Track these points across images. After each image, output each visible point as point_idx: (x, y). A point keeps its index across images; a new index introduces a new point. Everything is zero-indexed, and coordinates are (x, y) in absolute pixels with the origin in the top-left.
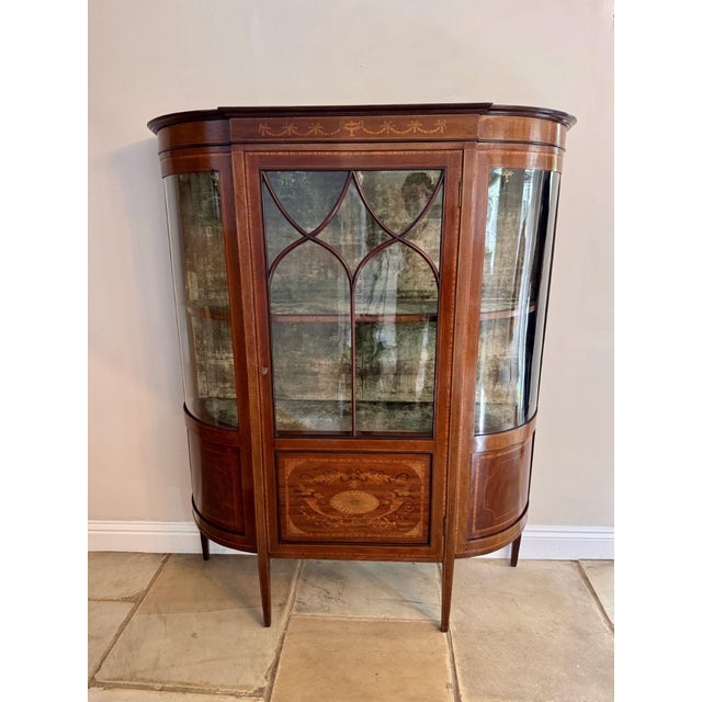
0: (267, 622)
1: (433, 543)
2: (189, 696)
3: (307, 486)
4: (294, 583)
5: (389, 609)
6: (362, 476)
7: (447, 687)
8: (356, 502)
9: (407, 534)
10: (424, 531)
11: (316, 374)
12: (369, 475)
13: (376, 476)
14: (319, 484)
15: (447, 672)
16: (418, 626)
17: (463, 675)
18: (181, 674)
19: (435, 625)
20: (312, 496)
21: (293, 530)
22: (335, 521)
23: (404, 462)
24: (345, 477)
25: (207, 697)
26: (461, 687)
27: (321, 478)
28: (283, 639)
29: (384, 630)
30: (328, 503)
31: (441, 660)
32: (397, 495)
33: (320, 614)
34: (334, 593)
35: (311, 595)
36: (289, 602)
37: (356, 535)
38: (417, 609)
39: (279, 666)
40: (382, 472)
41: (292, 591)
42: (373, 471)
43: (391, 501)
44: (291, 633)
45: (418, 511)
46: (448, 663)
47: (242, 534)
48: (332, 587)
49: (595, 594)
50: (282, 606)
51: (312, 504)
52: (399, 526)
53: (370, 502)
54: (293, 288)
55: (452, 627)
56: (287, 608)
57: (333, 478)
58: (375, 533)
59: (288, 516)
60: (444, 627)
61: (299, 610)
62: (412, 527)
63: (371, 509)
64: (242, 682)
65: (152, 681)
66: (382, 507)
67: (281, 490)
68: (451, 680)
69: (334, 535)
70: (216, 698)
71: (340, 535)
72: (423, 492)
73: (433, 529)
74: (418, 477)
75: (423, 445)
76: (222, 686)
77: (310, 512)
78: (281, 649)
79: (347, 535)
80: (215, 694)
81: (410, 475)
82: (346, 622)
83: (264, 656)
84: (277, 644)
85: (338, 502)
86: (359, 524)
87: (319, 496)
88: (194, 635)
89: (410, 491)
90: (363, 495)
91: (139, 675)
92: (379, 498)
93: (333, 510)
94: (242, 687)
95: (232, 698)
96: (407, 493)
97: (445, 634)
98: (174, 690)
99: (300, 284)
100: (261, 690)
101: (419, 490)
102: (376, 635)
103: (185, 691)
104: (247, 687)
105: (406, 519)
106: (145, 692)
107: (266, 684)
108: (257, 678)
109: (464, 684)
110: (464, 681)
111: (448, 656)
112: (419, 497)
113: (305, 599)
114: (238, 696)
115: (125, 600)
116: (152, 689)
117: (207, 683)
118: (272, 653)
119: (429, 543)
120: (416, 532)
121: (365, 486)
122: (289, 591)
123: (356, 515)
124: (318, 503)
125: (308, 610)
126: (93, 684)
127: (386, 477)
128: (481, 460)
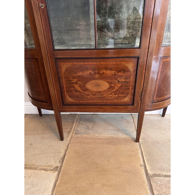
0: (62, 139)
1: (135, 104)
3: (74, 78)
4: (75, 124)
5: (113, 133)
6: (101, 72)
7: (141, 166)
8: (98, 85)
9: (123, 100)
10: (131, 99)
12: (104, 71)
13: (108, 71)
14: (79, 76)
15: (140, 159)
16: (125, 140)
17: (147, 160)
19: (133, 139)
20: (76, 83)
21: (69, 99)
22: (88, 95)
23: (123, 63)
24: (92, 72)
26: (147, 166)
27: (80, 74)
28: (68, 146)
29: (111, 141)
30: (84, 86)
31: (137, 154)
32: (118, 81)
33: (85, 135)
34: (90, 127)
35: (81, 128)
36: (72, 131)
37: (99, 101)
38: (125, 133)
39: (66, 157)
40: (111, 69)
41: (74, 127)
42: (106, 69)
43: (115, 85)
44: (72, 143)
45: (129, 89)
46: (140, 155)
47: (47, 102)
48: (90, 125)
50: (69, 132)
51: (77, 87)
52: (119, 97)
53: (105, 85)
55: (140, 140)
56: (71, 133)
57: (86, 73)
58: (107, 100)
59: (66, 93)
60: (137, 140)
61: (76, 134)
62: (125, 97)
63: (106, 89)
64: (49, 164)
66: (111, 88)
67: (61, 80)
68: (142, 163)
69: (88, 101)
70: (36, 171)
71: (91, 101)
72: (132, 79)
73: (135, 97)
74: (130, 71)
76: (40, 166)
77: (77, 91)
78: (67, 149)
79: (94, 101)
80: (36, 169)
81: (125, 70)
82: (95, 138)
83: (60, 152)
84: (65, 148)
85: (89, 86)
86: (100, 96)
87: (80, 83)
88: (31, 144)
89: (125, 79)
90: (101, 82)
92: (109, 83)
93: (87, 90)
94: (48, 166)
95: (43, 171)
96: (123, 80)
97: (138, 143)
100: (57, 167)
101: (130, 78)
102: (108, 143)
104: (51, 166)
105: (122, 93)
107: (59, 165)
108: (56, 162)
110: (148, 163)
111: (140, 152)
112: (130, 82)
113: (79, 129)
114: (46, 170)
117: (33, 165)
118: (63, 151)
119: (133, 104)
120: (127, 99)
121: (103, 77)
122: (72, 126)
123: (98, 92)
124: (80, 86)
125: (80, 134)
127: (113, 72)
128: (163, 61)
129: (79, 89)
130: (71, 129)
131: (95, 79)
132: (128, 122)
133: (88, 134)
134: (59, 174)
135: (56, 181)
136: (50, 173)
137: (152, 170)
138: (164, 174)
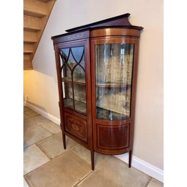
0: (65, 148)
2: (43, 153)
3: (68, 120)
5: (88, 159)
7: (79, 180)
8: (75, 127)
10: (87, 140)
13: (78, 122)
17: (84, 181)
18: (45, 149)
20: (69, 123)
21: (67, 129)
22: (72, 130)
23: (83, 120)
26: (81, 182)
27: (70, 119)
29: (82, 162)
31: (84, 175)
33: (75, 152)
35: (78, 148)
37: (76, 135)
39: (58, 157)
44: (67, 153)
45: (86, 134)
46: (85, 176)
48: (83, 149)
50: (71, 147)
52: (83, 137)
55: (95, 171)
58: (79, 136)
59: (66, 126)
61: (73, 149)
62: (85, 138)
63: (78, 130)
64: (51, 156)
65: (42, 148)
66: (80, 130)
67: (64, 119)
68: (81, 180)
70: (45, 155)
72: (86, 130)
74: (85, 125)
75: (85, 117)
76: (48, 154)
82: (77, 156)
83: (59, 153)
84: (63, 153)
86: (76, 133)
88: (54, 144)
91: (41, 146)
92: (79, 128)
93: (72, 127)
95: (47, 157)
96: (83, 129)
98: (43, 151)
100: (52, 158)
102: (80, 162)
105: (84, 135)
106: (39, 149)
107: (54, 158)
108: (53, 156)
109: (82, 182)
110: (83, 182)
113: (76, 148)
114: (48, 157)
115: (53, 134)
118: (60, 154)
119: (88, 144)
120: (85, 140)
121: (77, 124)
122: (76, 145)
123: (75, 130)
126: (36, 144)
127: (80, 123)
128: (99, 126)
129: (70, 126)
130: (74, 146)
131: (74, 123)
132: (103, 158)
133: (77, 153)
134: (50, 161)
135: (47, 163)
136: (48, 158)
137: (81, 185)
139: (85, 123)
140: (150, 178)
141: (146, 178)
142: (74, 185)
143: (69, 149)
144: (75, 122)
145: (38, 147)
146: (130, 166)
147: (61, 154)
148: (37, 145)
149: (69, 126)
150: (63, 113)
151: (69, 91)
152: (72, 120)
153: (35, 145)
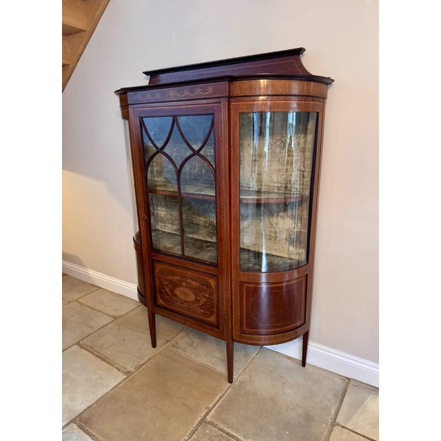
0: (154, 345)
1: (220, 328)
2: (103, 362)
3: (165, 280)
6: (188, 281)
7: (206, 408)
8: (186, 294)
9: (209, 319)
10: (216, 320)
11: (198, 225)
12: (190, 280)
13: (193, 282)
14: (170, 280)
15: (213, 401)
17: (218, 407)
18: (107, 353)
20: (167, 285)
21: (160, 301)
22: (177, 301)
23: (206, 278)
24: (180, 279)
25: (109, 365)
26: (212, 411)
27: (170, 277)
28: (156, 355)
29: (202, 370)
30: (174, 291)
31: (215, 395)
32: (203, 295)
33: (181, 352)
34: (195, 344)
35: (184, 341)
36: (172, 341)
37: (186, 312)
39: (144, 366)
40: (196, 281)
42: (192, 279)
43: (201, 298)
44: (161, 355)
45: (213, 307)
46: (218, 397)
48: (197, 341)
49: (342, 402)
50: (168, 341)
51: (167, 289)
52: (205, 313)
53: (191, 296)
54: (187, 177)
55: (235, 383)
56: (169, 343)
58: (194, 313)
59: (158, 293)
60: (230, 380)
61: (173, 346)
62: (211, 315)
63: (192, 300)
64: (125, 366)
65: (96, 351)
66: (197, 301)
67: (155, 279)
68: (211, 406)
69: (177, 309)
70: (111, 367)
71: (179, 310)
72: (215, 297)
73: (220, 320)
74: (212, 288)
75: (212, 270)
76: (117, 364)
78: (151, 359)
79: (182, 311)
81: (209, 286)
82: (188, 359)
83: (143, 359)
84: (151, 357)
85: (177, 292)
86: (187, 306)
87: (170, 286)
89: (209, 294)
90: (188, 291)
91: (94, 347)
92: (196, 295)
93: (175, 295)
94: (123, 368)
95: (116, 370)
96: (208, 296)
97: (229, 384)
98: (100, 358)
99: (190, 175)
100: (129, 372)
101: (213, 295)
102: (196, 370)
103: (103, 360)
104: (125, 369)
105: (208, 310)
106: (90, 354)
107: (133, 370)
108: (132, 367)
109: (215, 411)
110: (217, 409)
112: (213, 300)
113: (180, 342)
114: (119, 370)
115: (113, 317)
116: (94, 354)
117: (113, 361)
118: (146, 359)
120: (212, 319)
121: (189, 287)
122: (177, 336)
123: (186, 301)
124: (170, 290)
125: (177, 347)
126: (78, 344)
127: (198, 284)
128: (246, 287)
130: (174, 338)
131: (183, 286)
132: (246, 355)
133: (185, 352)
134: (126, 378)
135: (120, 383)
136: (120, 373)
137: (213, 417)
138: (222, 427)
139: (212, 282)
140: (346, 380)
141: (339, 381)
142: (199, 419)
143: (165, 347)
144: (184, 284)
145: (85, 352)
146: (304, 363)
147: (149, 360)
148: (81, 347)
149: (168, 294)
150: (152, 264)
151: (153, 215)
152: (176, 278)
153: (76, 348)
